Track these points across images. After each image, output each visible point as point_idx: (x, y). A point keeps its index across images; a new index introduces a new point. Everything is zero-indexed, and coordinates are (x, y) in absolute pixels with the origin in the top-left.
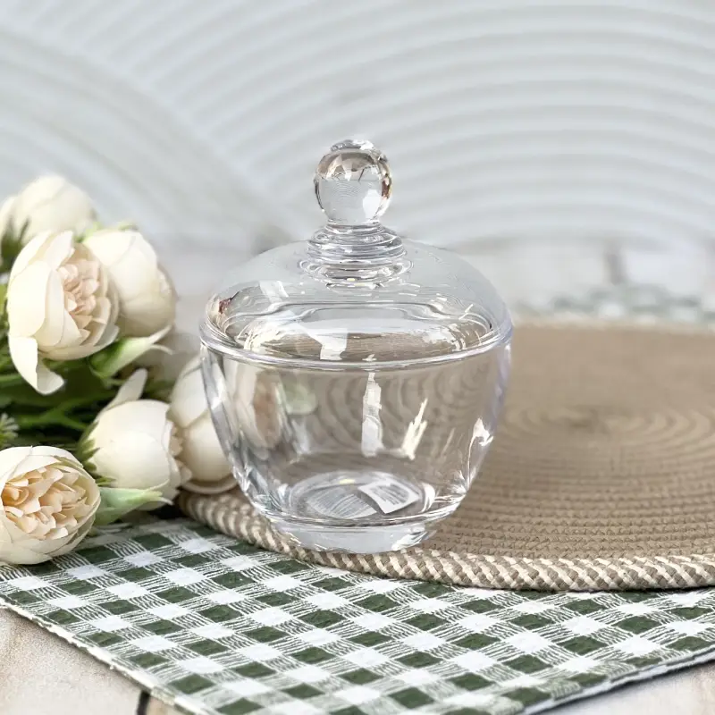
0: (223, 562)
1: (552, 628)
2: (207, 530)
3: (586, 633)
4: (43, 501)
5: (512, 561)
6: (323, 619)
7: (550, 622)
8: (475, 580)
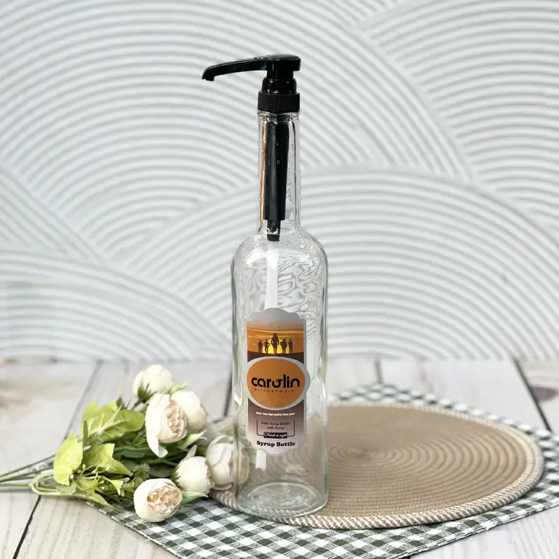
0: (227, 519)
1: (347, 545)
2: (221, 505)
3: (360, 547)
4: (162, 499)
5: (333, 518)
6: (266, 542)
7: (347, 543)
8: (320, 526)
